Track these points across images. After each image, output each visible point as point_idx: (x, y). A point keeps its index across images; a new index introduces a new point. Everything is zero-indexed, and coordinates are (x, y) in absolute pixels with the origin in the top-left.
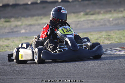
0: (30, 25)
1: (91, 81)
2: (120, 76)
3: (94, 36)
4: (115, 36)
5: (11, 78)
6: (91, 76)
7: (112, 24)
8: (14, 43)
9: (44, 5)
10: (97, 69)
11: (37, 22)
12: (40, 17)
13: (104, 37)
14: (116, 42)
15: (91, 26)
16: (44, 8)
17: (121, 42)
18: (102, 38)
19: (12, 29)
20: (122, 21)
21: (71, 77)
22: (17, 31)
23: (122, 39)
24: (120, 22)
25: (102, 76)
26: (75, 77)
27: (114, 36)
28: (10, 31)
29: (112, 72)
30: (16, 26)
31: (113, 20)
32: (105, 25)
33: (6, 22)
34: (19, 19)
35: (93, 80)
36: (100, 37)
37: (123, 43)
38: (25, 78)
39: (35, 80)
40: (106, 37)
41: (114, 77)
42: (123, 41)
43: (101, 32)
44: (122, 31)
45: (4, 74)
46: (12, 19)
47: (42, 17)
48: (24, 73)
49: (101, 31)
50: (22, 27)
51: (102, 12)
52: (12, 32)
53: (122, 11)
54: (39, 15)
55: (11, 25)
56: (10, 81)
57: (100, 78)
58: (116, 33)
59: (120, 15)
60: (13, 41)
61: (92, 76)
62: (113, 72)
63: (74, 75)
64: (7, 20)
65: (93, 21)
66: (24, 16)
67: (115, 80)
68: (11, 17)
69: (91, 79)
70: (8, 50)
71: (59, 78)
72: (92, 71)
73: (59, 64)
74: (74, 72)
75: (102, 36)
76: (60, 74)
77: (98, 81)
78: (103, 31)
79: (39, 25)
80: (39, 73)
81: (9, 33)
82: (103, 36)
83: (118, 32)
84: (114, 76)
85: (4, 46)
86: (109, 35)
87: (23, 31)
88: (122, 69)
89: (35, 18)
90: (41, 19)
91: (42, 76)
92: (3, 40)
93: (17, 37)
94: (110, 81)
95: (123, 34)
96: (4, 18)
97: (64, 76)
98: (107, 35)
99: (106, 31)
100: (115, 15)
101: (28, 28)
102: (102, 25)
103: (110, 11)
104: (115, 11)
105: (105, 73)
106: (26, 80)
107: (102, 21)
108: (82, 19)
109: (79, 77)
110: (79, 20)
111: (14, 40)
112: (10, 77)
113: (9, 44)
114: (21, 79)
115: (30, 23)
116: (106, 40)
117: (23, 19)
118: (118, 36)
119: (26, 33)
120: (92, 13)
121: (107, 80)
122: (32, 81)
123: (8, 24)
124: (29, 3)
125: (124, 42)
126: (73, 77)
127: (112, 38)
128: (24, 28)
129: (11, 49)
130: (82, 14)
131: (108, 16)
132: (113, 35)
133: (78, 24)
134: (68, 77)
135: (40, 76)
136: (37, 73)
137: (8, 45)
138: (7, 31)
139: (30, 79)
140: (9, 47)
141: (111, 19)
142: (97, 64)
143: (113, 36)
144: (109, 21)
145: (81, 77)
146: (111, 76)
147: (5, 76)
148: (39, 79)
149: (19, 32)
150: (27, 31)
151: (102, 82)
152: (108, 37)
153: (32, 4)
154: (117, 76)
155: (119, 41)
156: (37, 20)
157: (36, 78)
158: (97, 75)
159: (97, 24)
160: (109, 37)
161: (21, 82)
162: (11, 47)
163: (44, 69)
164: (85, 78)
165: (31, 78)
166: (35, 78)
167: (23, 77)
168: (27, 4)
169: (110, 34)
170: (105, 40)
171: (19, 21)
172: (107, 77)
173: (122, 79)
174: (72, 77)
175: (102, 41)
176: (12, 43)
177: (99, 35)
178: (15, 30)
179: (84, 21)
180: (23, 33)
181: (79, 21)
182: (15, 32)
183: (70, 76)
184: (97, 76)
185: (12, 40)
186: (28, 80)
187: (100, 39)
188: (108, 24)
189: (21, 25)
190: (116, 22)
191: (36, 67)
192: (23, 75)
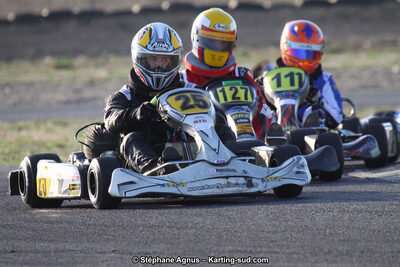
1: (325, 265)
5: (69, 251)
6: (326, 250)
9: (182, 17)
10: (348, 228)
16: (182, 26)
19: (77, 91)
21: (261, 252)
22: (94, 99)
25: (362, 252)
28: (72, 96)
29: (396, 238)
30: (92, 83)
32: (376, 86)
33: (59, 67)
34: (100, 60)
35: (334, 265)
38: (113, 251)
45: (48, 236)
46: (80, 60)
48: (113, 233)
50: (110, 86)
51: (367, 44)
52: (79, 102)
55: (74, 79)
56: (66, 260)
57: (354, 259)
61: (330, 251)
63: (271, 244)
64: (64, 61)
65: (337, 74)
66: (117, 52)
68: (76, 53)
69: (326, 260)
72: (331, 235)
73: (225, 208)
74: (273, 237)
76: (226, 240)
78: (368, 105)
80: (161, 237)
81: (68, 102)
85: (49, 144)
91: (168, 246)
92: (50, 125)
96: (53, 54)
97: (239, 248)
102: (364, 87)
103: (394, 43)
105: (372, 241)
106: (120, 256)
107: (366, 74)
109: (287, 251)
112: (68, 246)
113: (67, 140)
114: (105, 253)
117: (113, 59)
120: (334, 46)
123: (64, 74)
124: (136, 8)
126: (270, 252)
131: (387, 59)
135: (163, 246)
136: (154, 234)
137: (62, 142)
138: (60, 96)
139: (131, 254)
141: (396, 69)
142: (348, 212)
144: (388, 74)
145: (295, 253)
146: (392, 252)
147: (52, 241)
153: (145, 11)
157: (151, 251)
158: (346, 248)
161: (102, 261)
163: (176, 223)
165: (134, 251)
166: (148, 250)
167: (110, 246)
168: (128, 13)
171: (103, 65)
172: (377, 255)
174: (266, 252)
178: (88, 93)
182: (87, 101)
184: (347, 251)
186: (125, 257)
188: (384, 83)
189: (108, 80)
192: (108, 239)
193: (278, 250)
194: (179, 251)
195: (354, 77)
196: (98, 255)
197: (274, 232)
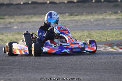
0: (22, 22)
1: (75, 72)
2: (100, 70)
3: (77, 34)
4: (96, 35)
5: (5, 68)
7: (93, 25)
8: (8, 37)
9: (35, 5)
11: (27, 20)
12: (30, 16)
13: (86, 36)
14: (96, 40)
15: (75, 26)
16: (34, 8)
17: (100, 40)
18: (84, 36)
19: (6, 25)
20: (102, 22)
21: (57, 69)
22: (10, 27)
23: (101, 37)
24: (100, 23)
25: (85, 69)
26: (61, 69)
27: (95, 35)
28: (4, 27)
30: (10, 23)
31: (94, 21)
32: (87, 25)
33: (1, 19)
34: (12, 17)
35: (77, 73)
36: (83, 35)
37: (103, 41)
39: (27, 70)
40: (87, 35)
42: (102, 39)
43: (83, 31)
44: (102, 31)
46: (7, 17)
47: (32, 16)
48: (17, 63)
50: (15, 24)
52: (6, 28)
53: (101, 13)
54: (29, 14)
55: (5, 22)
56: (4, 70)
57: (82, 71)
59: (101, 17)
60: (7, 35)
61: (76, 69)
63: (60, 67)
65: (77, 21)
66: (17, 15)
67: (96, 73)
68: (5, 15)
69: (75, 71)
70: (3, 44)
71: (47, 69)
72: (76, 64)
74: (61, 65)
76: (48, 65)
77: (81, 73)
78: (85, 30)
79: (30, 22)
82: (85, 35)
83: (98, 32)
84: (95, 69)
86: (90, 34)
87: (16, 27)
88: (102, 64)
89: (26, 16)
90: (32, 17)
93: (10, 32)
94: (91, 74)
95: (103, 33)
97: (51, 68)
98: (88, 34)
99: (88, 30)
100: (96, 17)
101: (20, 25)
102: (84, 25)
103: (92, 13)
104: (96, 13)
107: (84, 21)
108: (68, 19)
110: (65, 19)
111: (8, 35)
113: (3, 38)
114: (15, 69)
115: (21, 21)
116: (88, 38)
117: (16, 17)
118: (98, 35)
120: (76, 14)
121: (89, 72)
122: (24, 71)
123: (2, 21)
124: (22, 3)
127: (93, 36)
128: (17, 25)
129: (4, 43)
130: (67, 14)
131: (90, 17)
132: (93, 33)
133: (63, 23)
134: (55, 68)
135: (30, 67)
136: (28, 64)
140: (3, 41)
141: (92, 20)
144: (90, 21)
146: (93, 69)
148: (29, 69)
149: (12, 28)
150: (19, 28)
152: (89, 35)
153: (24, 4)
154: (97, 69)
155: (99, 39)
157: (27, 68)
159: (80, 24)
161: (14, 71)
162: (5, 41)
164: (70, 70)
165: (23, 68)
168: (20, 4)
169: (91, 33)
170: (87, 38)
171: (13, 18)
172: (88, 70)
173: (102, 72)
175: (84, 38)
176: (6, 37)
177: (82, 34)
178: (9, 26)
179: (69, 20)
180: (15, 29)
181: (64, 21)
182: (8, 28)
183: (57, 68)
185: (5, 34)
186: (20, 70)
187: (82, 37)
188: (89, 24)
189: (14, 22)
190: (97, 23)
191: (27, 59)
192: (15, 65)
193: (62, 68)
194: (35, 68)
195: (81, 22)
196: (13, 69)
197: (61, 64)
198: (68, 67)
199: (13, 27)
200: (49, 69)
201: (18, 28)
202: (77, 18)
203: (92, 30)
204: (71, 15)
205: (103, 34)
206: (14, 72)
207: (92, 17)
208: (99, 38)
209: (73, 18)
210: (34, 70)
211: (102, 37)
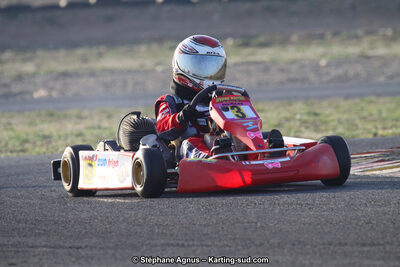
0: (65, 75)
2: (352, 246)
3: (269, 115)
4: (336, 116)
6: (258, 243)
7: (325, 79)
8: (12, 130)
10: (279, 221)
11: (85, 66)
12: (95, 51)
13: (300, 120)
15: (259, 84)
16: (109, 19)
17: (353, 137)
18: (292, 123)
19: (5, 86)
20: (359, 68)
21: (193, 245)
22: (21, 93)
23: (356, 126)
24: (351, 73)
25: (294, 245)
26: (207, 246)
27: (332, 118)
29: (326, 231)
30: (20, 78)
31: (328, 65)
32: (304, 80)
34: (28, 55)
36: (288, 120)
37: (362, 140)
39: (80, 250)
40: (305, 118)
41: (331, 247)
42: (359, 132)
43: (290, 104)
44: (357, 100)
46: (7, 55)
47: (102, 49)
48: (44, 228)
49: (289, 100)
50: (38, 80)
51: (295, 38)
52: (6, 96)
53: (357, 37)
54: (91, 43)
57: (286, 251)
58: (337, 107)
59: (353, 50)
60: (10, 124)
61: (261, 244)
62: (329, 232)
63: (203, 238)
65: (266, 68)
66: (46, 47)
67: (335, 259)
71: (156, 245)
72: (262, 227)
75: (295, 114)
76: (158, 233)
77: (279, 258)
78: (296, 98)
79: (92, 74)
82: (298, 117)
83: (344, 104)
84: (330, 244)
86: (316, 114)
87: (41, 93)
88: (357, 224)
89: (80, 52)
90: (100, 55)
91: (101, 240)
93: (20, 112)
95: (362, 109)
97: (172, 242)
98: (309, 113)
99: (306, 99)
100: (337, 49)
101: (58, 85)
102: (292, 80)
103: (322, 37)
104: (335, 34)
107: (294, 67)
108: (232, 60)
111: (13, 121)
114: (36, 247)
115: (62, 68)
116: (307, 128)
117: (41, 53)
118: (345, 117)
119: (49, 100)
120: (261, 39)
121: (308, 257)
122: (70, 254)
124: (63, 3)
125: (362, 137)
126: (202, 245)
127: (326, 123)
128: (45, 85)
130: (230, 41)
131: (314, 52)
132: (327, 112)
134: (186, 244)
135: (94, 240)
136: (85, 228)
139: (63, 248)
141: (323, 62)
143: (331, 115)
144: (316, 67)
146: (324, 244)
148: (92, 248)
149: (28, 97)
150: (55, 94)
151: (293, 262)
152: (311, 118)
153: (72, 5)
154: (340, 244)
155: (347, 133)
156: (85, 60)
157: (83, 245)
159: (279, 77)
160: (317, 118)
161: (35, 256)
164: (239, 248)
165: (66, 245)
166: (80, 244)
167: (41, 241)
168: (56, 7)
169: (318, 111)
170: (303, 129)
172: (308, 247)
173: (356, 254)
174: (197, 246)
176: (6, 129)
177: (288, 115)
178: (16, 88)
180: (40, 101)
182: (15, 95)
183: (191, 243)
185: (4, 120)
187: (287, 125)
188: (312, 77)
189: (34, 75)
190: (340, 71)
191: (82, 211)
192: (40, 234)
193: (210, 243)
194: (111, 245)
195: (282, 70)
196: (29, 249)
197: (206, 226)
198: (234, 239)
199: (30, 93)
200: (162, 245)
201: (51, 96)
202: (265, 55)
203: (322, 98)
204: (246, 45)
205: (365, 113)
206: (36, 260)
207: (320, 50)
208: (348, 129)
209: (253, 54)
210: (109, 251)
211: (360, 126)
